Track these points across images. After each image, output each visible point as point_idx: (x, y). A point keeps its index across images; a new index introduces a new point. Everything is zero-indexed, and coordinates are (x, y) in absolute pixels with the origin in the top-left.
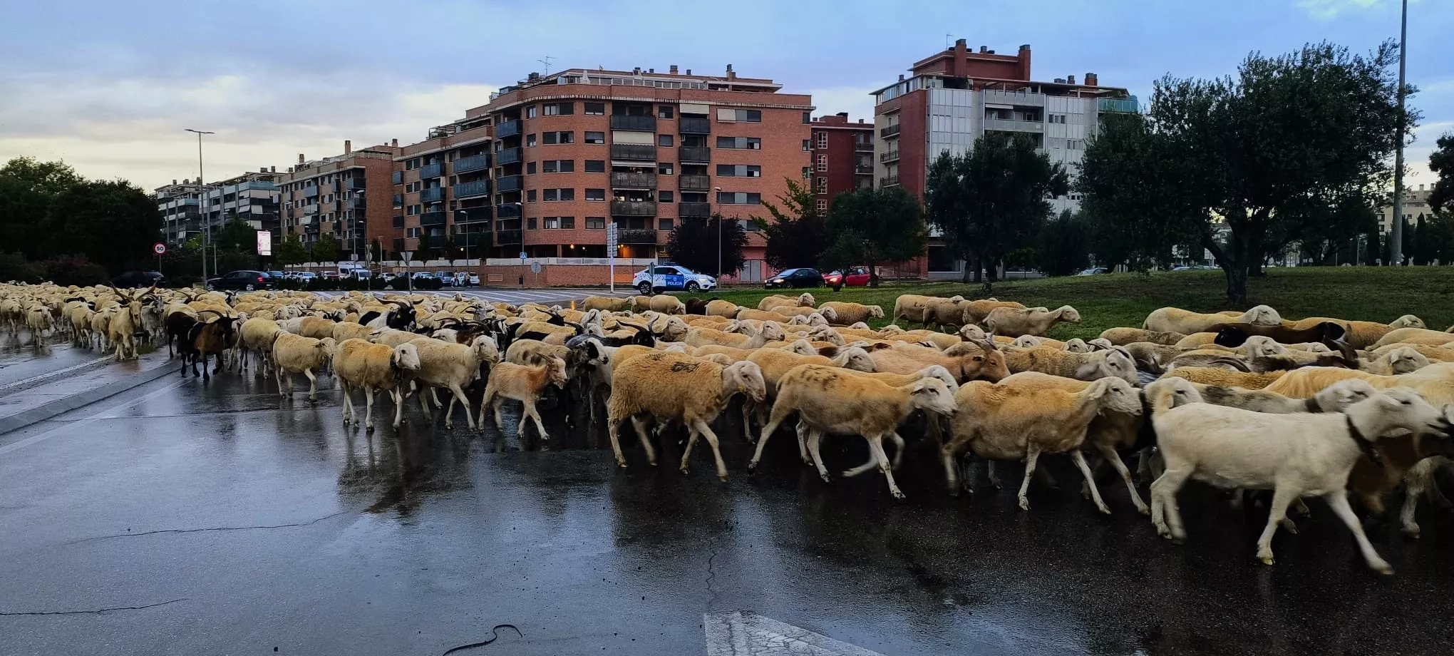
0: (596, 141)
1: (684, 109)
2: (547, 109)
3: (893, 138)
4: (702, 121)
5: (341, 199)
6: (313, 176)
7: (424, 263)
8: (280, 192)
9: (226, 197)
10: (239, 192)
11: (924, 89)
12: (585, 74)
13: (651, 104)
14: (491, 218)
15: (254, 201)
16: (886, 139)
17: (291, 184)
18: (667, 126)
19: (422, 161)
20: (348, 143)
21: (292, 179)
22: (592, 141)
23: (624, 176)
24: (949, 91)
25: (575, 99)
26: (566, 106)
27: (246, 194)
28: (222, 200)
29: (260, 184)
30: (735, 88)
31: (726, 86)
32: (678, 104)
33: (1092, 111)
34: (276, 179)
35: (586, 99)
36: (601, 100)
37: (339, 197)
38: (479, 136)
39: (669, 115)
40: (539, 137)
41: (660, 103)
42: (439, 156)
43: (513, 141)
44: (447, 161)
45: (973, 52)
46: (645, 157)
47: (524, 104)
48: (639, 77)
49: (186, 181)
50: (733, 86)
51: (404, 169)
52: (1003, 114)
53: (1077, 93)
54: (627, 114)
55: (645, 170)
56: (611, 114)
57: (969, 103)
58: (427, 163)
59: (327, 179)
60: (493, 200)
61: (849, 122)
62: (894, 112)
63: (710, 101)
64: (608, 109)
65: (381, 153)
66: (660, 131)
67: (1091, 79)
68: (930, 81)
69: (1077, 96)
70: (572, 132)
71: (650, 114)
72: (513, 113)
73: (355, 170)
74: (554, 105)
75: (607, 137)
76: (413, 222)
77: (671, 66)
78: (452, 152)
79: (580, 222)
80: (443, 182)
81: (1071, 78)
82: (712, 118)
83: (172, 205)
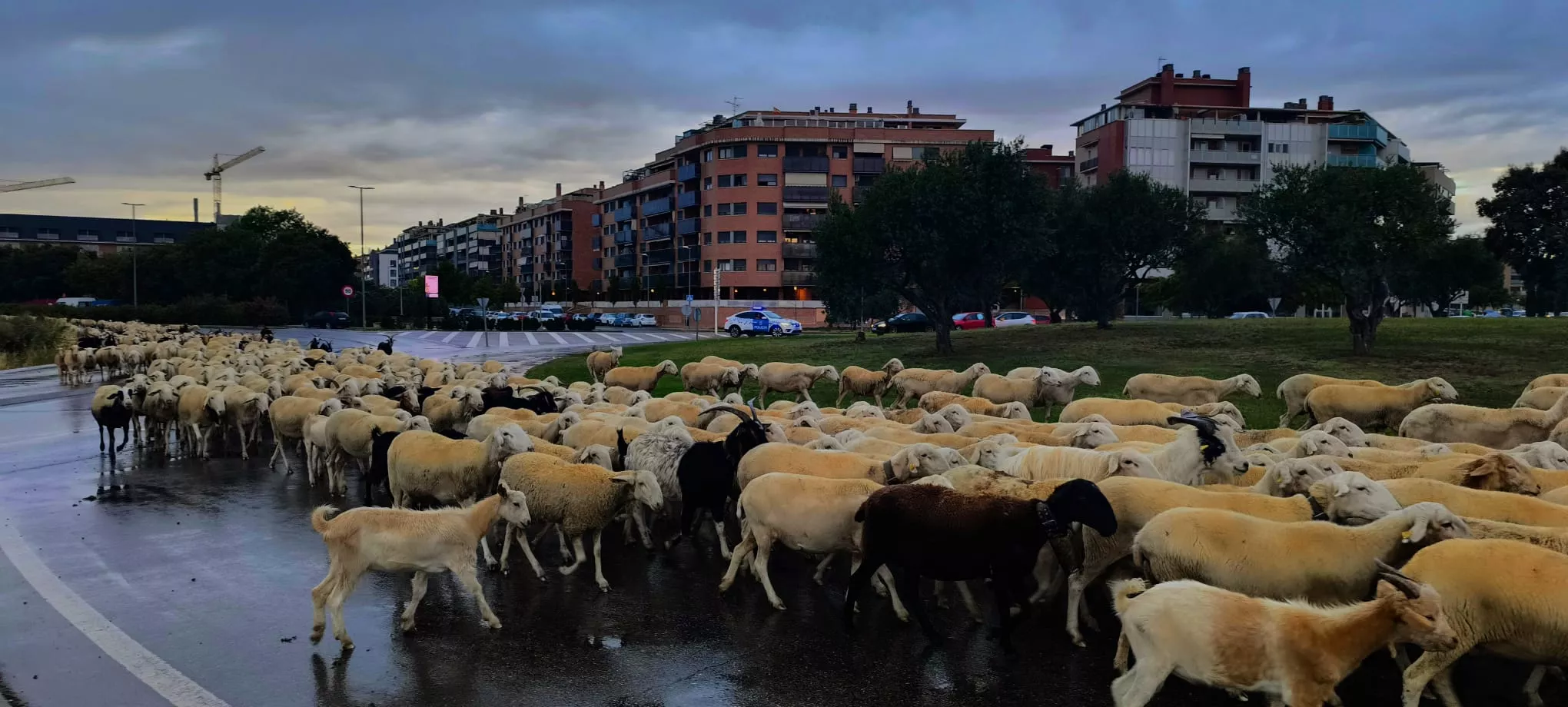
0: (769, 184)
1: (858, 149)
2: (722, 152)
3: (1093, 172)
4: (877, 161)
5: (551, 241)
6: (528, 219)
7: (614, 304)
8: (501, 234)
9: (459, 238)
10: (469, 234)
11: (1122, 119)
12: (760, 116)
13: (824, 144)
14: (673, 261)
15: (482, 243)
16: (1086, 173)
17: (511, 226)
18: (841, 165)
19: (617, 203)
20: (559, 187)
21: (512, 221)
22: (765, 184)
23: (796, 218)
24: (1149, 121)
25: (748, 141)
26: (740, 149)
27: (474, 236)
28: (455, 242)
29: (488, 226)
30: (915, 125)
31: (906, 123)
32: (852, 144)
33: (1322, 138)
34: (498, 221)
35: (759, 141)
36: (774, 142)
37: (550, 238)
38: (663, 180)
39: (843, 155)
40: (715, 180)
41: (833, 143)
42: (631, 199)
43: (693, 185)
44: (638, 204)
45: (1184, 77)
46: (817, 197)
47: (702, 148)
48: (816, 117)
49: (431, 223)
50: (913, 123)
51: (603, 212)
52: (1214, 144)
53: (1304, 118)
54: (801, 155)
55: (818, 210)
56: (784, 155)
57: (1173, 134)
58: (621, 206)
59: (539, 222)
60: (676, 243)
61: (1053, 154)
62: (1094, 145)
63: (885, 139)
64: (782, 150)
65: (588, 195)
66: (835, 171)
67: (1326, 102)
68: (1129, 111)
69: (1304, 122)
70: (745, 175)
71: (824, 155)
72: (693, 156)
73: (563, 213)
74: (729, 148)
75: (779, 178)
76: (609, 264)
77: (851, 104)
78: (642, 195)
79: (751, 264)
80: (634, 224)
81: (1303, 102)
82: (888, 157)
83: (416, 246)
